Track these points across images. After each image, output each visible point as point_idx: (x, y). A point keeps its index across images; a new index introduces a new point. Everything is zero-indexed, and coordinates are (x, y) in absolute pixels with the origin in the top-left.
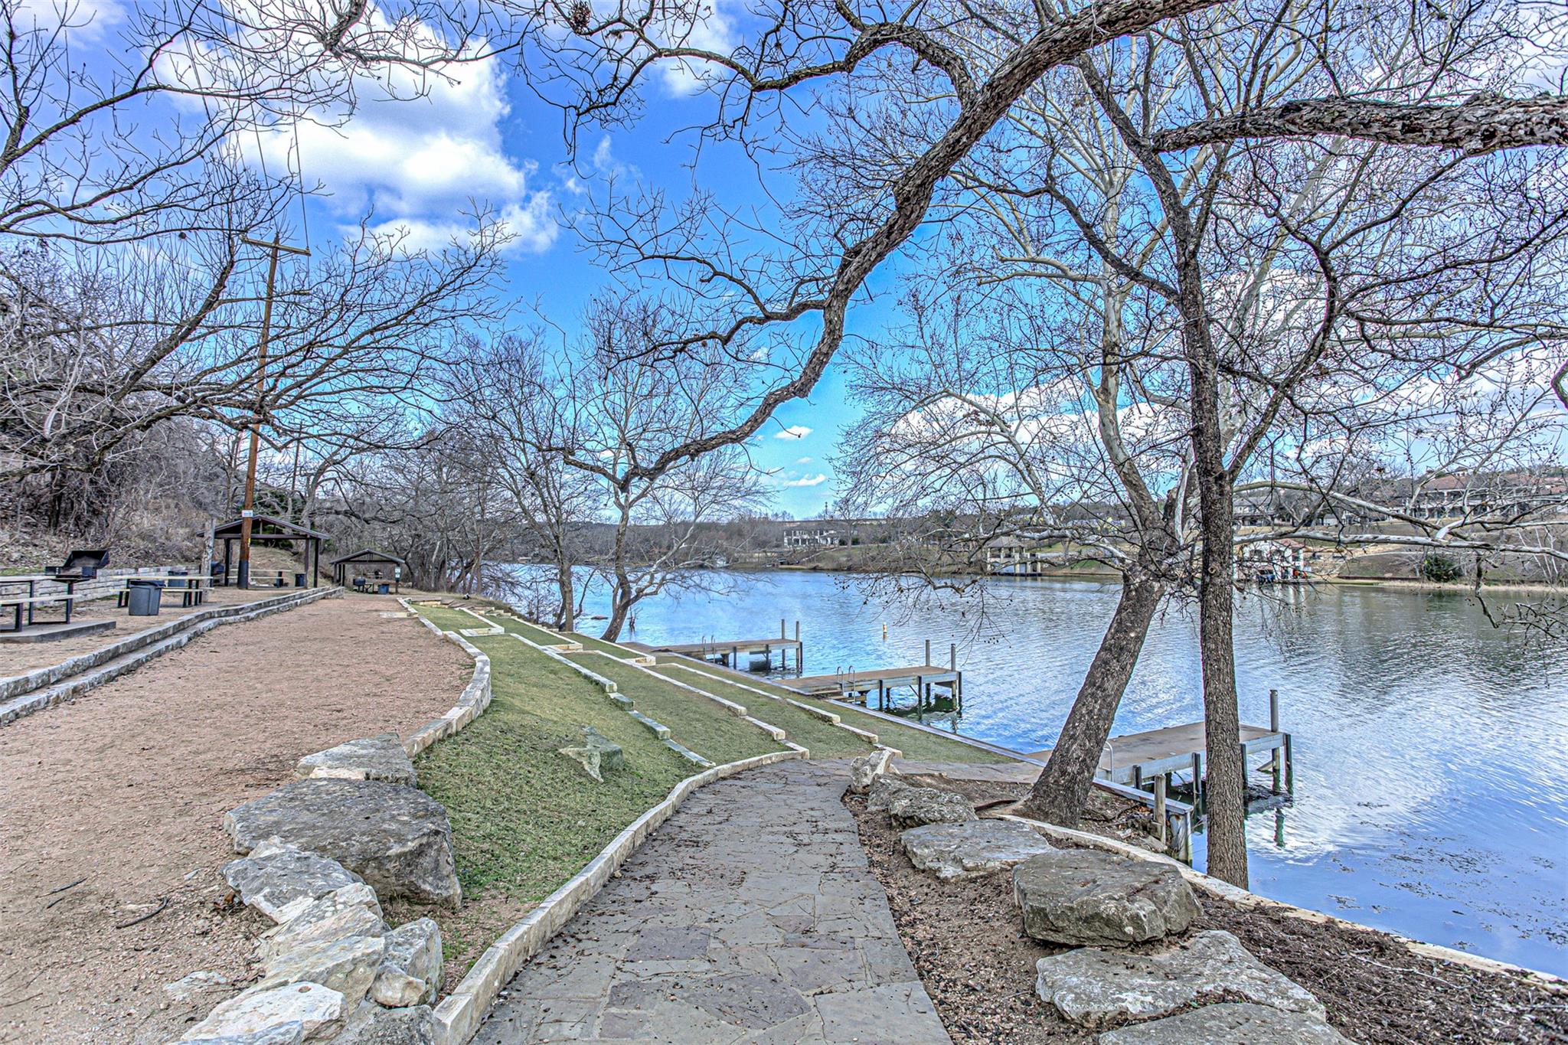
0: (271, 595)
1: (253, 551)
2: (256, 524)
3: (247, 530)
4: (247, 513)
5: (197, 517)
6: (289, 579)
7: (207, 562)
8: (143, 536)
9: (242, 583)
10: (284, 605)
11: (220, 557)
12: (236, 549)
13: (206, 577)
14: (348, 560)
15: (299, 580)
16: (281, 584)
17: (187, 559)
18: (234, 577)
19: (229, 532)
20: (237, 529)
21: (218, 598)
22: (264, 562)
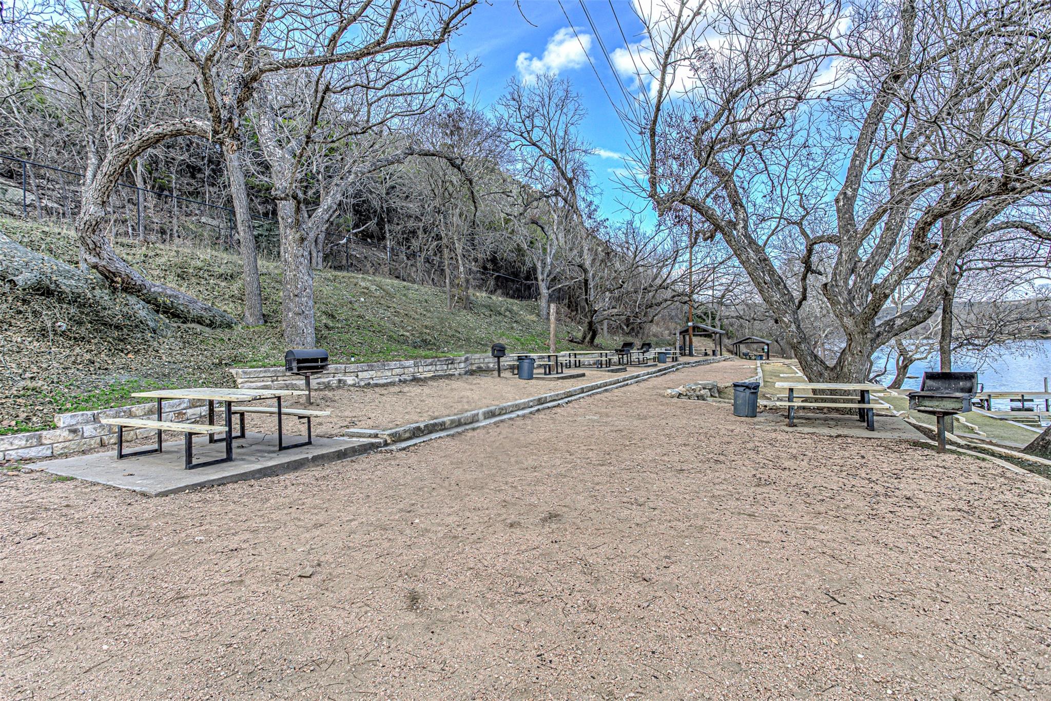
0: (702, 358)
1: (694, 339)
2: (694, 328)
3: (691, 331)
4: (690, 324)
5: (672, 325)
6: (710, 352)
7: (678, 345)
8: (654, 335)
9: (691, 354)
10: (706, 362)
11: (682, 343)
12: (687, 338)
13: (678, 351)
14: (740, 342)
15: (714, 353)
16: (706, 354)
17: (670, 345)
18: (687, 352)
19: (684, 332)
20: (687, 331)
21: (682, 359)
22: (699, 343)
